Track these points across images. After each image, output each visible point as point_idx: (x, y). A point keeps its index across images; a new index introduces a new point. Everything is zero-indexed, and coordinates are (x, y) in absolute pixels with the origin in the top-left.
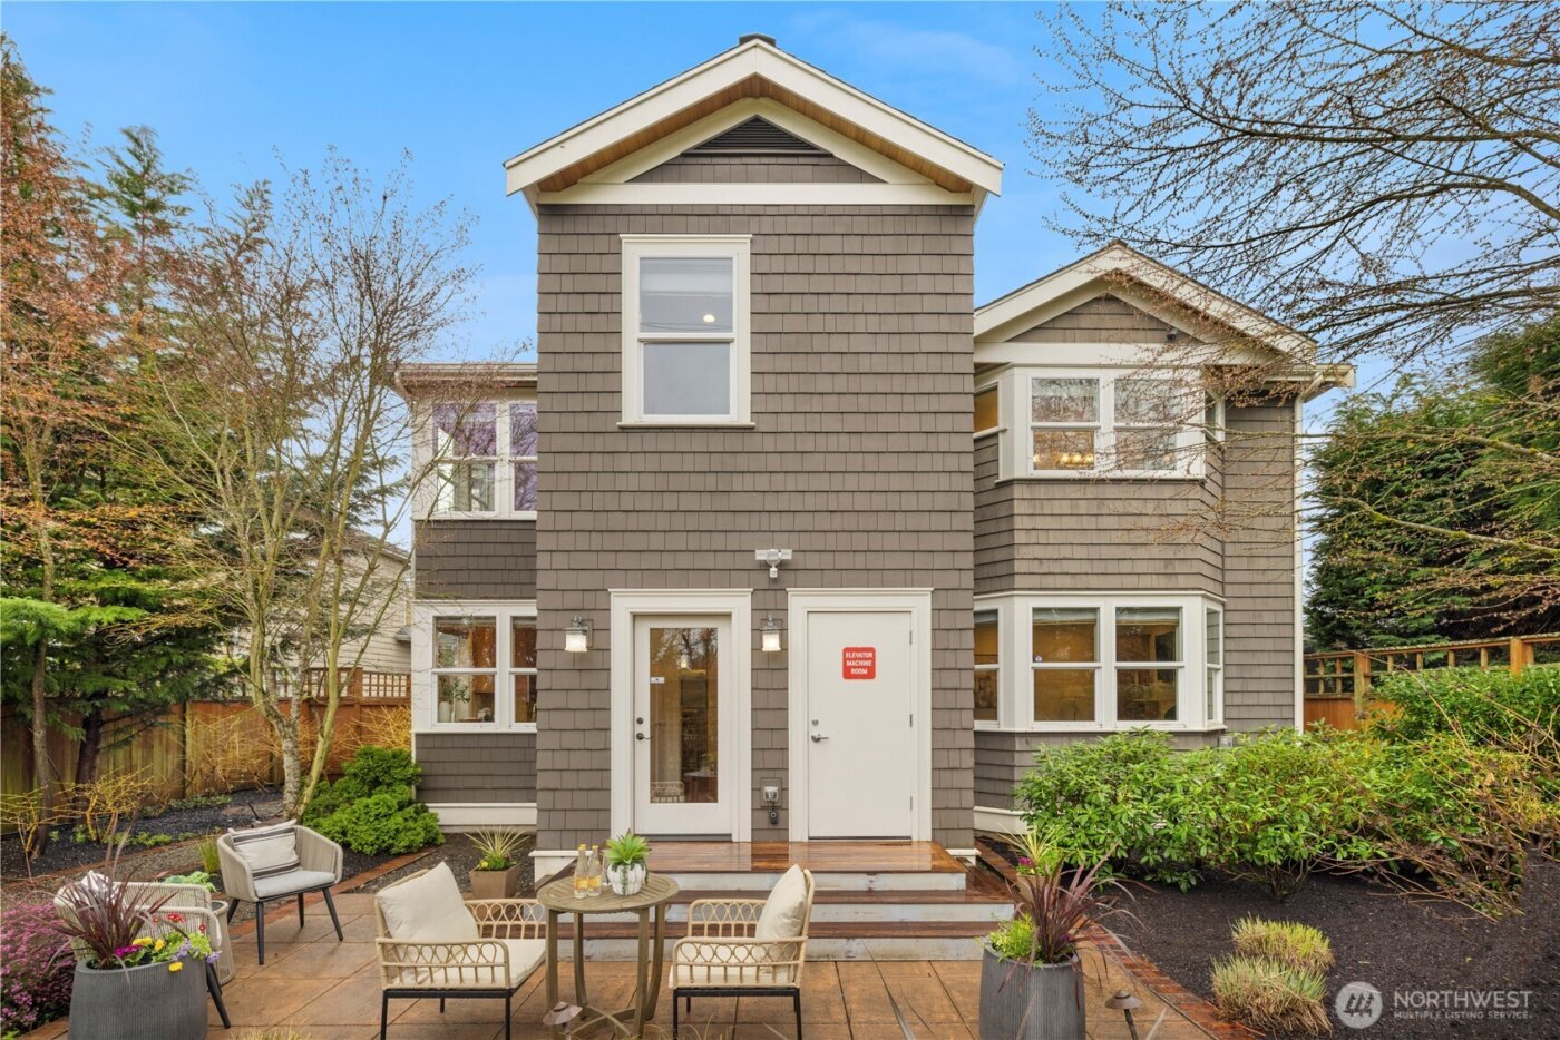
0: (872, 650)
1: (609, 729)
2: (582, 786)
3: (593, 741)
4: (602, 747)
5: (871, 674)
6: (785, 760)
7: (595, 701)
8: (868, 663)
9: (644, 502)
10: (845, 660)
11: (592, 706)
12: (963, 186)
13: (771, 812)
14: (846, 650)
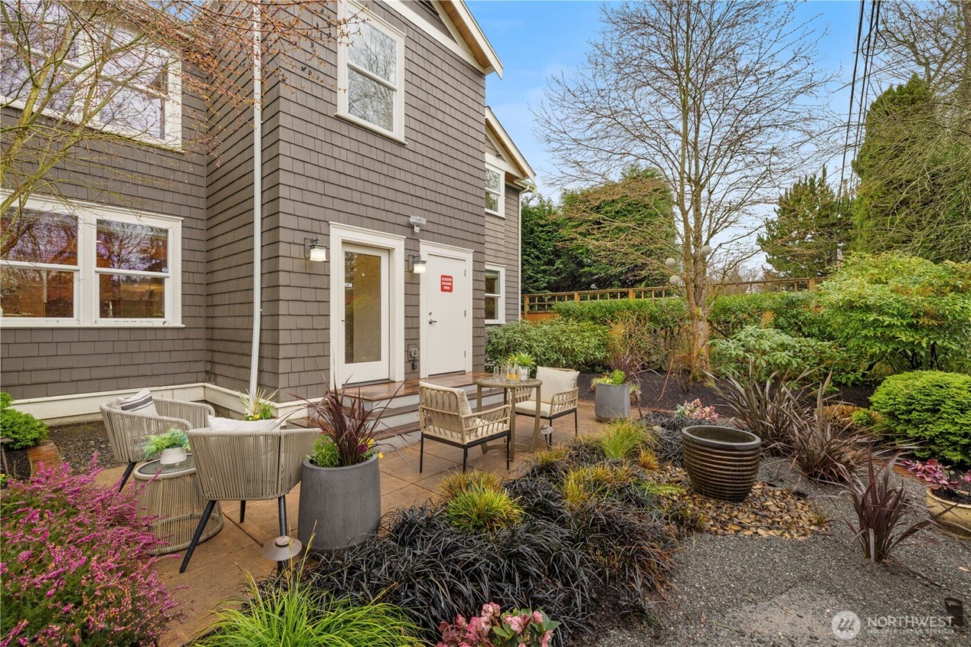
0: (451, 277)
1: (329, 315)
2: (311, 354)
3: (318, 323)
4: (324, 327)
5: (451, 290)
6: (418, 333)
7: (320, 295)
8: (450, 284)
9: (349, 170)
10: (442, 281)
11: (318, 299)
12: (485, 64)
13: (413, 363)
14: (442, 276)
